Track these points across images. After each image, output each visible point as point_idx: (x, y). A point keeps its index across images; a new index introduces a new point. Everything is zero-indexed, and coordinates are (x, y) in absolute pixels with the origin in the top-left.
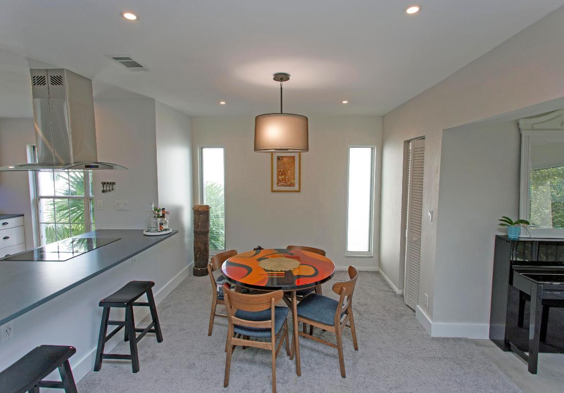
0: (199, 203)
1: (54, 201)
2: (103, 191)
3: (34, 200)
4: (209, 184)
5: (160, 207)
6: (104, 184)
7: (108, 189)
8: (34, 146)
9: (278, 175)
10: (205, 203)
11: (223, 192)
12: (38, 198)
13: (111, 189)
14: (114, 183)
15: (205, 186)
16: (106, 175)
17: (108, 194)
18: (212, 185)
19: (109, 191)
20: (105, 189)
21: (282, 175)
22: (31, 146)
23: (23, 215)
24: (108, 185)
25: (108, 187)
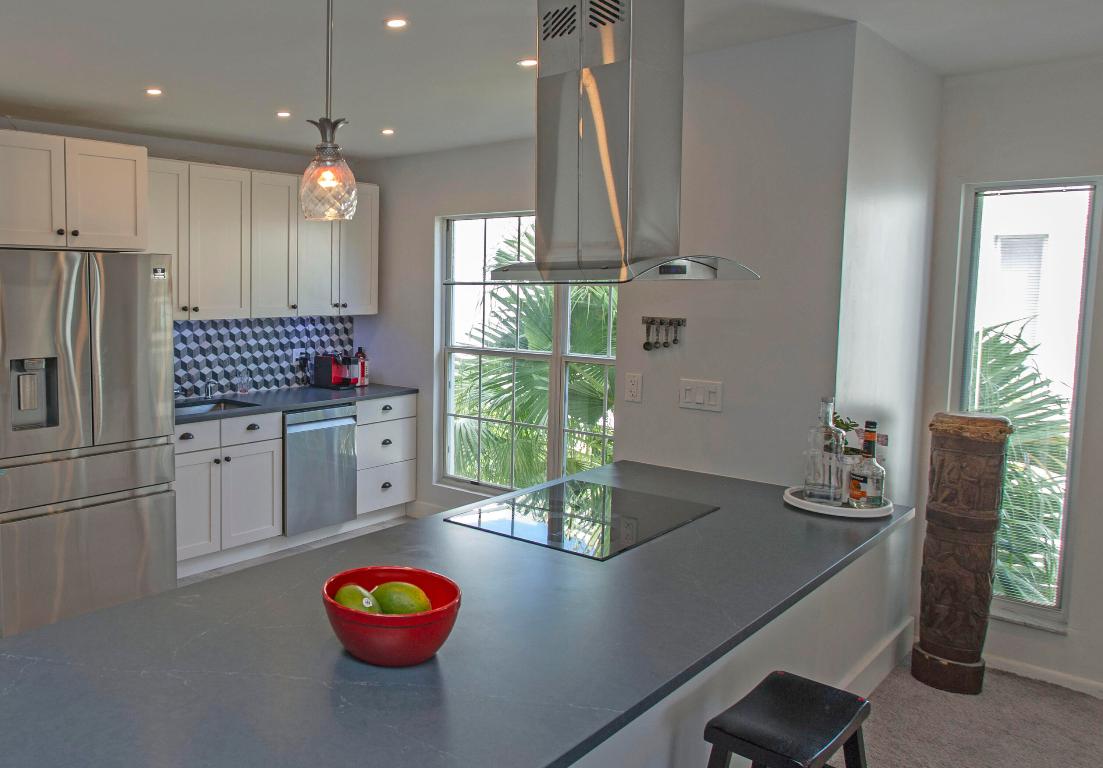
1: (480, 361)
2: (647, 346)
3: (439, 355)
6: (649, 322)
7: (662, 339)
8: (448, 220)
12: (448, 350)
13: (670, 340)
14: (678, 323)
17: (662, 355)
19: (666, 345)
20: (652, 339)
22: (443, 219)
23: (416, 391)
24: (663, 329)
25: (662, 332)
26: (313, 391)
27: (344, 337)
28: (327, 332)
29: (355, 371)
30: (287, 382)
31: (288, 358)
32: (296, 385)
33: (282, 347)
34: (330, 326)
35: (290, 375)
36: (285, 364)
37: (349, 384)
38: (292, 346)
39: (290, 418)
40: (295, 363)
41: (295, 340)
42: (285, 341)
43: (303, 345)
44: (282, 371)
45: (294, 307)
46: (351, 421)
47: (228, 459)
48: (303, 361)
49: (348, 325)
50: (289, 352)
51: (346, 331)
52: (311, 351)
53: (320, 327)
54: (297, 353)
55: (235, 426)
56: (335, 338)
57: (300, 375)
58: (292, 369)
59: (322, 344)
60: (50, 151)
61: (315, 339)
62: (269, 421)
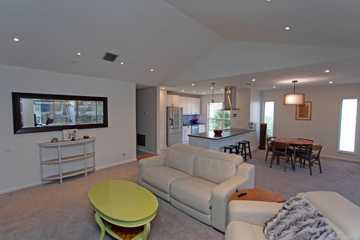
0: (263, 123)
1: (213, 120)
3: (208, 119)
4: (267, 116)
5: (251, 122)
6: (234, 114)
9: (299, 112)
10: (265, 123)
11: (273, 120)
15: (265, 116)
16: (235, 112)
17: (235, 117)
18: (268, 116)
21: (301, 112)
22: (209, 103)
23: (205, 124)
25: (235, 115)
29: (197, 121)
30: (189, 123)
32: (191, 123)
34: (194, 116)
37: (197, 123)
39: (192, 126)
46: (198, 127)
47: (186, 131)
51: (196, 117)
54: (190, 119)
55: (187, 127)
59: (193, 118)
60: (171, 96)
62: (190, 127)
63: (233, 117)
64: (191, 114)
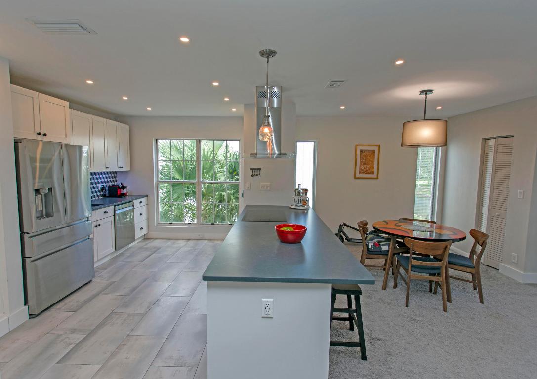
3: (156, 184)
6: (252, 169)
7: (256, 174)
9: (361, 165)
14: (260, 169)
17: (255, 178)
19: (257, 175)
20: (254, 174)
21: (364, 165)
23: (147, 196)
24: (256, 171)
26: (108, 199)
27: (114, 179)
28: (109, 177)
29: (124, 191)
30: (98, 196)
31: (98, 187)
32: (100, 198)
33: (96, 183)
34: (110, 175)
35: (99, 194)
36: (97, 190)
37: (124, 195)
38: (99, 183)
39: (112, 205)
40: (100, 189)
41: (100, 180)
42: (96, 181)
43: (102, 182)
44: (96, 192)
45: (108, 168)
46: (132, 208)
47: (99, 225)
48: (103, 189)
49: (115, 175)
50: (98, 185)
51: (115, 177)
52: (105, 184)
53: (107, 175)
54: (100, 185)
55: (101, 212)
56: (111, 179)
57: (102, 193)
58: (99, 191)
59: (108, 181)
60: (33, 98)
61: (106, 180)
62: (110, 209)
63: (252, 176)
64: (106, 170)
